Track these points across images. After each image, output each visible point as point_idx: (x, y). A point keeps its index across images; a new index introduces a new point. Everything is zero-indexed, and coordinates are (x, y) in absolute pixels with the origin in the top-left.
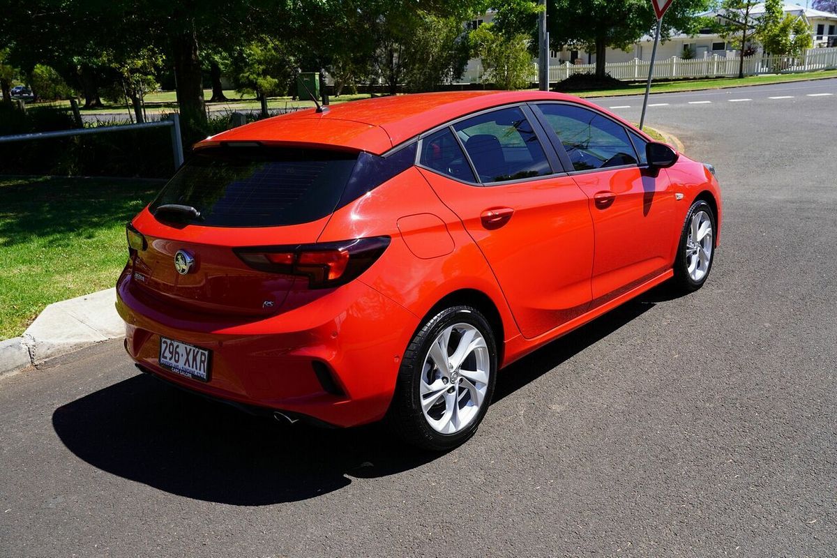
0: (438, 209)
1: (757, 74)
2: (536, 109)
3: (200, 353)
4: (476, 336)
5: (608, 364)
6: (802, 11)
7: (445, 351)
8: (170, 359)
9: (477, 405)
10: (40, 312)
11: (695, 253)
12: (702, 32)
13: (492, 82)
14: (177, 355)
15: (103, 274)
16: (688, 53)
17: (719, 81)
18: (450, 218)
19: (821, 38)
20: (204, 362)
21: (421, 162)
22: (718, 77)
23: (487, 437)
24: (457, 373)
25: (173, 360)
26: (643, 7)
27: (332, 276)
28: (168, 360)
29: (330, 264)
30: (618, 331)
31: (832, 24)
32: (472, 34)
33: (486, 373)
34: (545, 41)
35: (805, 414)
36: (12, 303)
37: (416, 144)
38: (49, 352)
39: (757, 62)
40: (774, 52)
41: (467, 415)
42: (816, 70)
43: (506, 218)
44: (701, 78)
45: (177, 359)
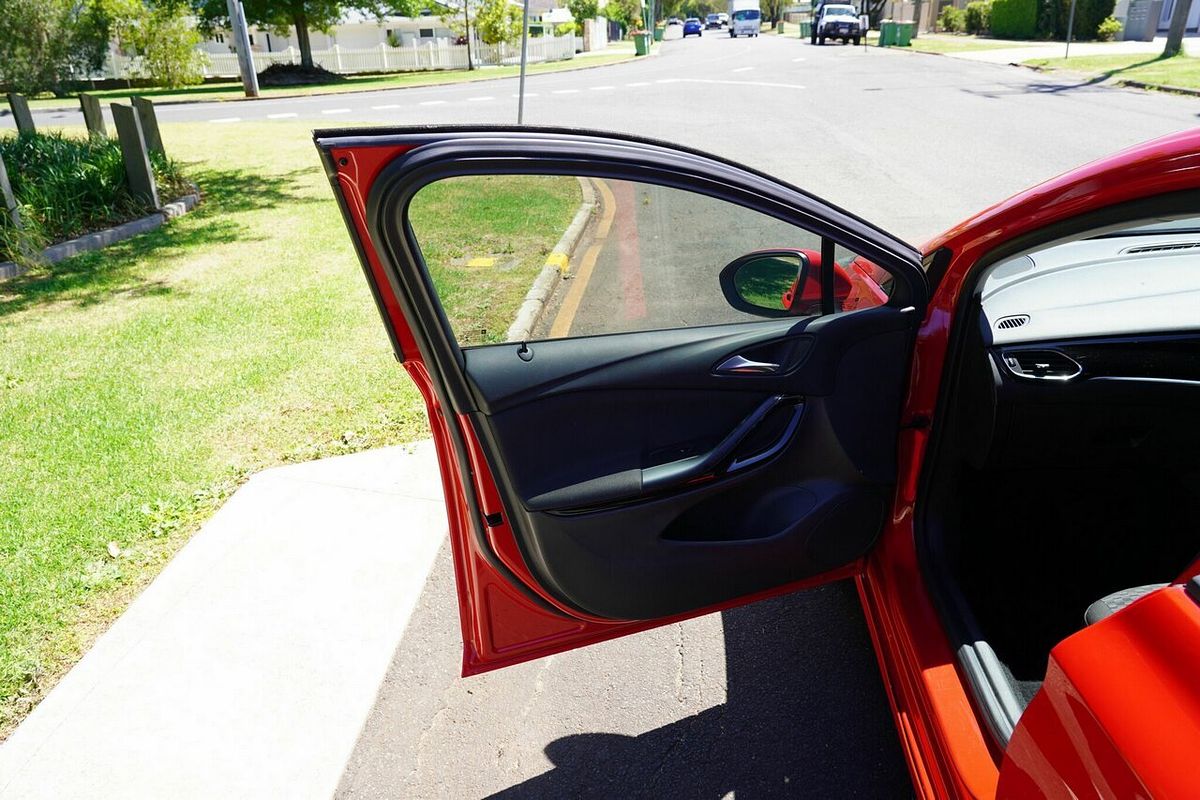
13: (144, 76)
16: (394, 40)
22: (438, 70)
34: (239, 15)
44: (419, 71)
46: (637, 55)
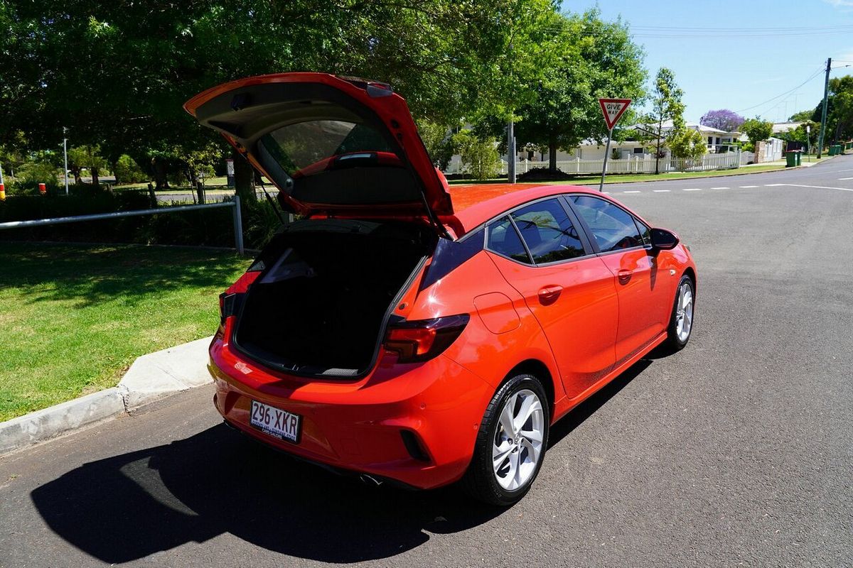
0: (505, 288)
1: (668, 171)
2: (569, 200)
3: (290, 418)
4: (535, 400)
5: (629, 417)
6: (697, 127)
7: (511, 415)
8: (261, 420)
9: (534, 461)
10: (131, 363)
11: (681, 318)
12: (628, 140)
13: (469, 173)
14: (267, 418)
15: (182, 329)
16: (617, 155)
17: (641, 176)
18: (515, 297)
19: (711, 147)
20: (294, 426)
21: (489, 247)
22: (638, 173)
23: (542, 490)
24: (519, 434)
25: (263, 422)
26: (585, 121)
27: (420, 352)
28: (258, 421)
29: (418, 340)
30: (628, 386)
31: (718, 137)
32: (455, 137)
33: (541, 432)
34: (513, 144)
35: (814, 467)
36: (107, 355)
37: (483, 231)
38: (140, 400)
39: (666, 163)
40: (679, 156)
41: (527, 469)
42: (710, 170)
43: (556, 296)
44: (627, 174)
45: (267, 421)
46: (787, 166)
